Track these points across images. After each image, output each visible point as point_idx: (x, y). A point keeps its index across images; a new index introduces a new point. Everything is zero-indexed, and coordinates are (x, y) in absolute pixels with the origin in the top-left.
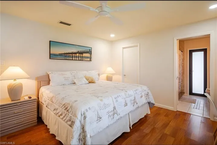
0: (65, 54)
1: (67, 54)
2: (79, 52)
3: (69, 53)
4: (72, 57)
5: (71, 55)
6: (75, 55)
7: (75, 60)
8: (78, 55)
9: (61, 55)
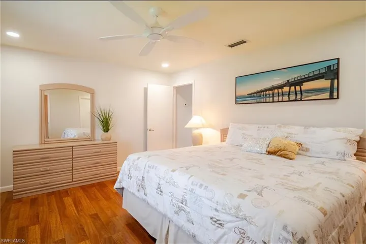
0: (259, 92)
1: (262, 91)
2: (290, 81)
3: (266, 90)
4: (273, 97)
5: (271, 92)
6: (280, 90)
7: (278, 102)
8: (286, 89)
9: (251, 95)
